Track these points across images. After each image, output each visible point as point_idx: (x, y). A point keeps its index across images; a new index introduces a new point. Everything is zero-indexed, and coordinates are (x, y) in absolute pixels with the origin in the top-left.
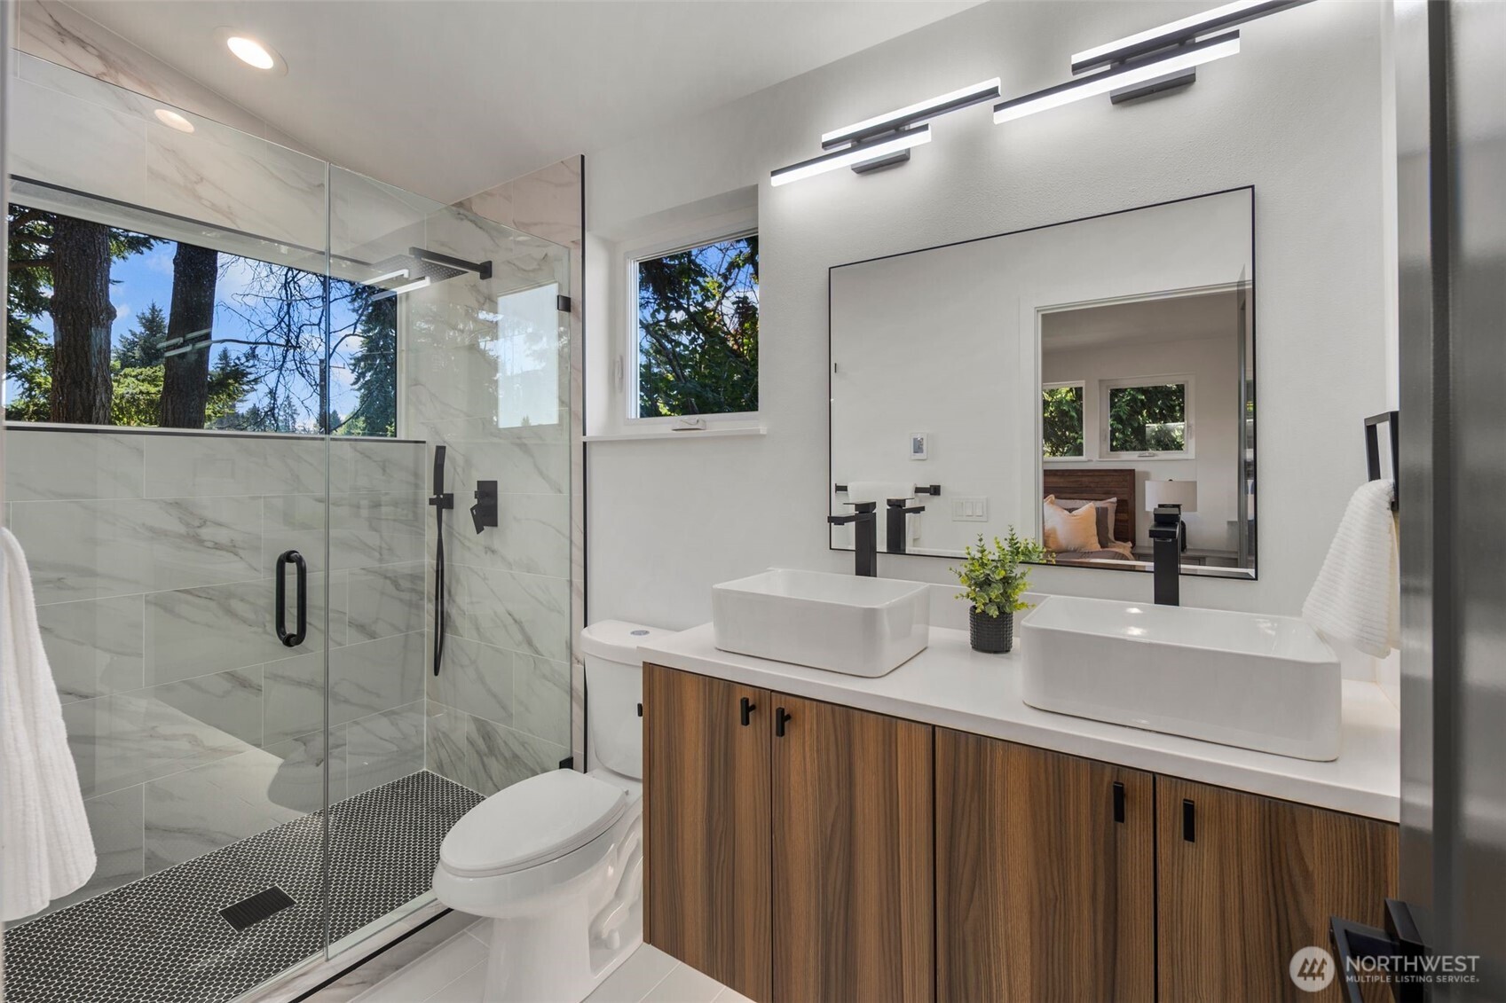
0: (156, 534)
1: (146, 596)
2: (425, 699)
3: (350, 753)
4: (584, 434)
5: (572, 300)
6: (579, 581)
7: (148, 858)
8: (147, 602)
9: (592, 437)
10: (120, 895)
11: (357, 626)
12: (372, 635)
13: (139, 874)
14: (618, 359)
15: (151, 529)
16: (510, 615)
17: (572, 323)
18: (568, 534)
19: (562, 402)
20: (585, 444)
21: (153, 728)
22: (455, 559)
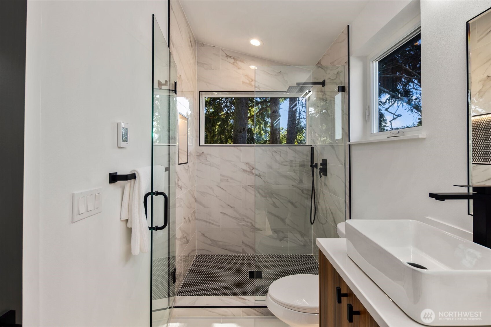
0: (245, 171)
1: (242, 186)
2: (312, 231)
3: (289, 241)
4: (349, 141)
5: (345, 87)
6: (348, 202)
7: (243, 250)
8: (243, 187)
9: (353, 142)
10: (236, 256)
11: (291, 203)
12: (295, 207)
13: (241, 253)
14: (367, 107)
15: (243, 170)
16: (330, 210)
17: (345, 96)
18: (344, 182)
19: (342, 128)
20: (350, 145)
21: (244, 218)
22: (318, 187)
